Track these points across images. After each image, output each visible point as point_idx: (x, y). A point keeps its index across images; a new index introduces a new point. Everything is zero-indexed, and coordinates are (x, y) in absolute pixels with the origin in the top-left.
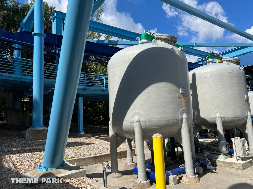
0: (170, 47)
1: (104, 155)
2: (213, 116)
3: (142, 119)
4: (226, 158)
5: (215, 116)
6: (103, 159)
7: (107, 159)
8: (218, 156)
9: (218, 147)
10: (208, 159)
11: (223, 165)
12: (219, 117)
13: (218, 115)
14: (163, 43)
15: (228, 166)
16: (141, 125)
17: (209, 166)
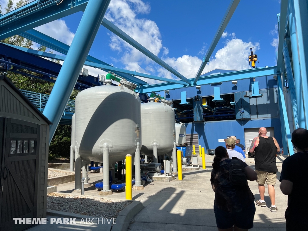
0: (132, 92)
1: (56, 179)
2: (151, 144)
3: (110, 145)
4: (159, 175)
5: (153, 144)
6: (55, 182)
7: (58, 182)
8: (154, 174)
9: (154, 167)
10: (148, 175)
11: (156, 180)
12: (155, 145)
13: (155, 143)
14: (127, 88)
15: (160, 180)
16: (108, 150)
17: (149, 180)
